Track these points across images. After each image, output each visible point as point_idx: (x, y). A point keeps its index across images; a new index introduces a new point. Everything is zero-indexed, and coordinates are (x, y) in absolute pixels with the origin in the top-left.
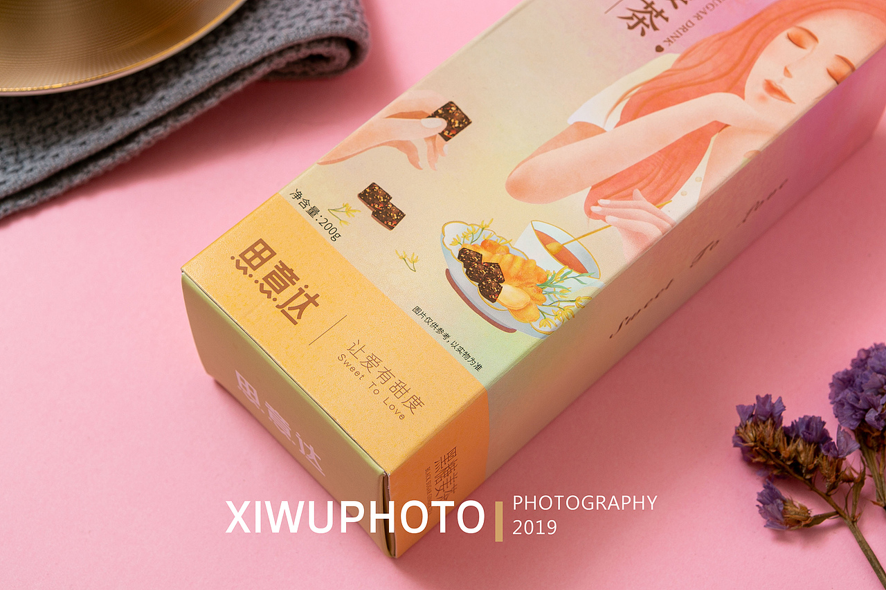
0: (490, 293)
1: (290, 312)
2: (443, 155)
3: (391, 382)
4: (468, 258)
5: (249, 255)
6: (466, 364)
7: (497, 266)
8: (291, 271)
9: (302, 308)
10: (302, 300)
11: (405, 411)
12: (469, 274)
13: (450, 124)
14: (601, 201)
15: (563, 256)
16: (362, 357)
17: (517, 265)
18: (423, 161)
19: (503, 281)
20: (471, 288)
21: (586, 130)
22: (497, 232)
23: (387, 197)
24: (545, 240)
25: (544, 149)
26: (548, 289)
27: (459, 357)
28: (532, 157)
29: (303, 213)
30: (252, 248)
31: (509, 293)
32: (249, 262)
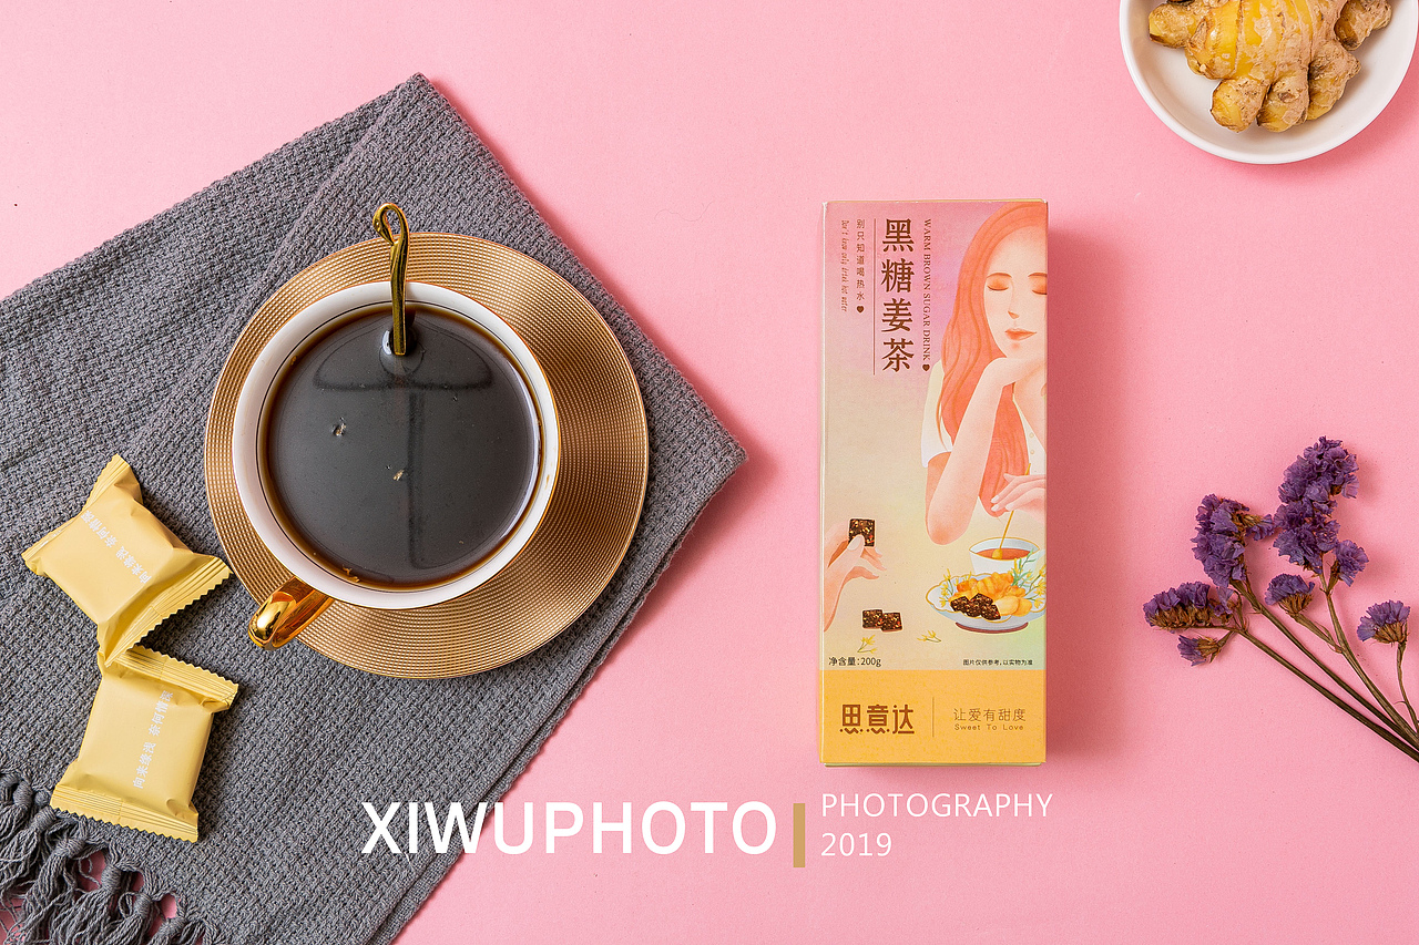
0: (992, 615)
1: (903, 730)
2: (881, 556)
3: (997, 715)
4: (959, 605)
5: (848, 720)
6: (1022, 667)
7: (979, 595)
8: (878, 706)
9: (906, 720)
10: (901, 716)
11: (1019, 723)
12: (970, 615)
13: (864, 534)
14: (993, 501)
15: (1008, 555)
16: (967, 716)
17: (989, 584)
18: (875, 572)
19: (992, 601)
20: (979, 622)
21: (939, 462)
22: (959, 576)
23: (879, 612)
24: (988, 554)
25: (929, 498)
26: (1019, 583)
27: (1015, 666)
28: (928, 509)
29: (847, 667)
30: (845, 715)
31: (1001, 604)
32: (851, 724)
